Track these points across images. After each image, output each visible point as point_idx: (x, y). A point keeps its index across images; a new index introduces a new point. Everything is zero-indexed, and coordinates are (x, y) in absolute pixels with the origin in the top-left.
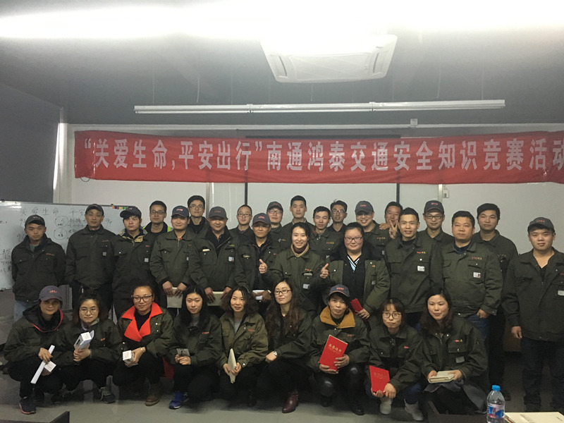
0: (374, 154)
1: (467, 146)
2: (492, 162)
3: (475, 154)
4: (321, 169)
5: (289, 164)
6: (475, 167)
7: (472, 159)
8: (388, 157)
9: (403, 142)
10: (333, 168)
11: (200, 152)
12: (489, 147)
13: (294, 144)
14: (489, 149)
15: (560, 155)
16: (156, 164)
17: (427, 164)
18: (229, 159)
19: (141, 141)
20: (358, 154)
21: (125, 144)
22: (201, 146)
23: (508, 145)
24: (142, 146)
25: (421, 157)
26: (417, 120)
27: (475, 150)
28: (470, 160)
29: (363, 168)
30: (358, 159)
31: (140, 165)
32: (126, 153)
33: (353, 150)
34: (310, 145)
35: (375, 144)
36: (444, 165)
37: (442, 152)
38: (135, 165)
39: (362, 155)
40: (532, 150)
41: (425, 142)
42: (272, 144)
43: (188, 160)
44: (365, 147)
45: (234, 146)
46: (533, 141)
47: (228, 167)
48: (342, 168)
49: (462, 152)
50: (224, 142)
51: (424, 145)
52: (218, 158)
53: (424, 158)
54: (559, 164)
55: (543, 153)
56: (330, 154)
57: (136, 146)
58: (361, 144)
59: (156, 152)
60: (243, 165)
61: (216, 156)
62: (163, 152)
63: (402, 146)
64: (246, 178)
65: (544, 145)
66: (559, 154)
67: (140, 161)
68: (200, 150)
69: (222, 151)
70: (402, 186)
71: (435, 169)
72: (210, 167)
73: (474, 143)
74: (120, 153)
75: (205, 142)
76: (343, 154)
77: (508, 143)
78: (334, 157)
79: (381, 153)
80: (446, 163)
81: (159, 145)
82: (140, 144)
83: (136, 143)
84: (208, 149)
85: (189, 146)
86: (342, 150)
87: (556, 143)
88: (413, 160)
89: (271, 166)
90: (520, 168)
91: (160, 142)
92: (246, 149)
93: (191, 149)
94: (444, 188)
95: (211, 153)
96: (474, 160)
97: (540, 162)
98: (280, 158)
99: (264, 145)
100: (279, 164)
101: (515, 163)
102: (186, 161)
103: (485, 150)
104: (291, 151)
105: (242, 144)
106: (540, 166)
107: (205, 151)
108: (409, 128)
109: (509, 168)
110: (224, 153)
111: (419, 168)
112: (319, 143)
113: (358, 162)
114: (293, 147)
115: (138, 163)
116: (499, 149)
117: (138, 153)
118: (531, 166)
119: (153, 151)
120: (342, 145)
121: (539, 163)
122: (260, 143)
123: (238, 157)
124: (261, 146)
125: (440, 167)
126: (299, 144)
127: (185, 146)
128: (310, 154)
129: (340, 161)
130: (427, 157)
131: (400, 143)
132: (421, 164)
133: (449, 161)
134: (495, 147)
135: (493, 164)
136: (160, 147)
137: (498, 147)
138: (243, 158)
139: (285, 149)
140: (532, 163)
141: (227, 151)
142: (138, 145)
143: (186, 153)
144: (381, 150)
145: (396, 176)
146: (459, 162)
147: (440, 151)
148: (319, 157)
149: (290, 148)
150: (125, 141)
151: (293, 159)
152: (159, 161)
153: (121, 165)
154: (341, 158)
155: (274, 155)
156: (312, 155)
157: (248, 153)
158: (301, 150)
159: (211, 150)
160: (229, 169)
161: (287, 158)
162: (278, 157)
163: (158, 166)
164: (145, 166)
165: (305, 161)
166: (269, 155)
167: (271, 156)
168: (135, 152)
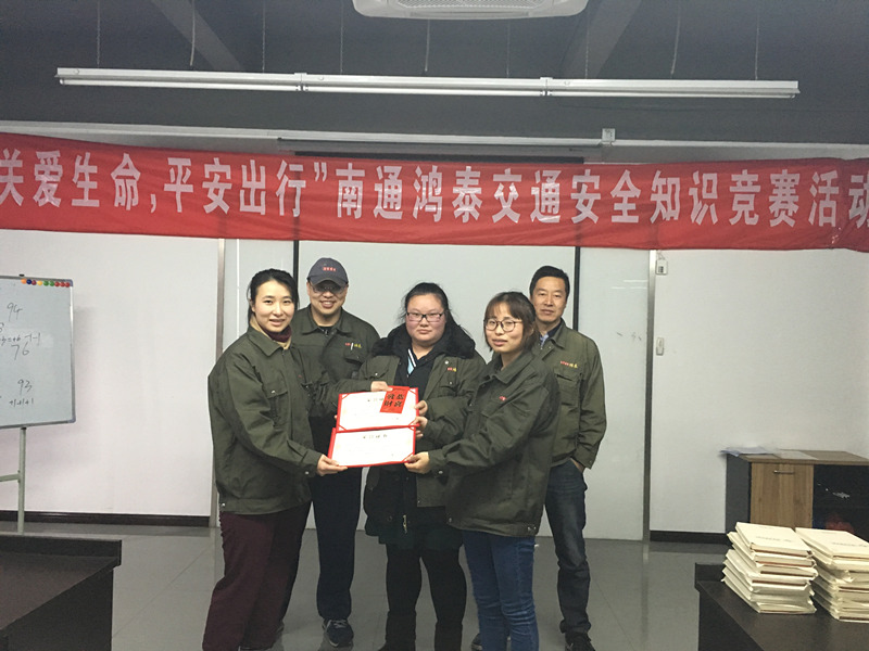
0: (535, 191)
1: (701, 180)
2: (743, 211)
3: (716, 197)
4: (437, 218)
5: (378, 208)
6: (715, 220)
7: (709, 204)
8: (561, 198)
9: (588, 171)
10: (460, 217)
11: (208, 180)
12: (739, 184)
13: (387, 169)
14: (739, 188)
15: (861, 201)
16: (119, 200)
17: (630, 213)
18: (263, 194)
19: (88, 155)
20: (507, 191)
21: (56, 161)
22: (208, 169)
23: (773, 182)
24: (90, 164)
25: (620, 200)
26: (613, 131)
27: (714, 188)
28: (706, 207)
29: (515, 218)
30: (506, 199)
31: (86, 202)
32: (57, 178)
33: (497, 184)
34: (419, 171)
35: (537, 174)
37: (657, 192)
38: (76, 202)
39: (514, 192)
40: (813, 191)
41: (627, 173)
42: (346, 168)
43: (182, 193)
44: (518, 178)
45: (272, 171)
46: (816, 174)
47: (262, 210)
48: (476, 215)
49: (693, 192)
50: (253, 162)
51: (626, 177)
52: (242, 193)
53: (625, 200)
54: (859, 217)
55: (833, 197)
56: (455, 190)
57: (77, 164)
58: (512, 173)
59: (118, 177)
60: (289, 206)
61: (237, 187)
62: (133, 178)
63: (587, 178)
64: (296, 231)
65: (835, 183)
66: (860, 198)
67: (86, 194)
68: (207, 176)
69: (249, 179)
70: (584, 251)
71: (644, 222)
72: (226, 208)
73: (713, 177)
74: (44, 178)
75: (216, 160)
76: (478, 190)
77: (773, 177)
78: (462, 195)
79: (548, 189)
80: (663, 210)
81: (124, 163)
82: (86, 162)
83: (79, 158)
84: (223, 175)
85: (184, 168)
86: (476, 182)
87: (855, 179)
88: (605, 206)
89: (344, 210)
90: (791, 223)
91: (127, 158)
92: (297, 176)
93: (188, 172)
94: (660, 258)
95: (228, 182)
96: (713, 206)
97: (828, 212)
98: (360, 194)
99: (331, 171)
100: (359, 207)
101: (783, 213)
102: (178, 198)
103: (732, 189)
104: (382, 181)
105: (288, 167)
106: (827, 220)
107: (217, 177)
108: (600, 146)
109: (773, 223)
110: (254, 182)
111: (615, 219)
112: (435, 168)
113: (506, 206)
114: (386, 176)
116: (757, 189)
117: (82, 177)
118: (811, 220)
119: (113, 175)
120: (478, 174)
121: (825, 215)
122: (324, 165)
123: (281, 191)
124: (324, 171)
125: (653, 219)
126: (397, 169)
127: (176, 168)
128: (418, 188)
129: (473, 204)
130: (630, 200)
131: (582, 173)
132: (620, 213)
133: (670, 207)
134: (750, 183)
135: (747, 215)
136: (127, 167)
137: (754, 184)
138: (290, 194)
139: (370, 179)
140: (813, 213)
141: (258, 179)
142: (82, 163)
143: (179, 182)
144: (550, 184)
145: (573, 233)
146: (686, 211)
147: (654, 189)
148: (434, 194)
149: (381, 176)
150: (56, 155)
151: (386, 197)
152: (124, 195)
153: (47, 200)
154: (474, 197)
155: (350, 189)
156: (421, 190)
157: (300, 185)
158: (400, 181)
159: (229, 177)
160: (263, 213)
161: (374, 196)
162: (356, 192)
163: (123, 204)
164: (96, 203)
165: (408, 201)
166: (340, 190)
167: (344, 192)
168: (77, 176)
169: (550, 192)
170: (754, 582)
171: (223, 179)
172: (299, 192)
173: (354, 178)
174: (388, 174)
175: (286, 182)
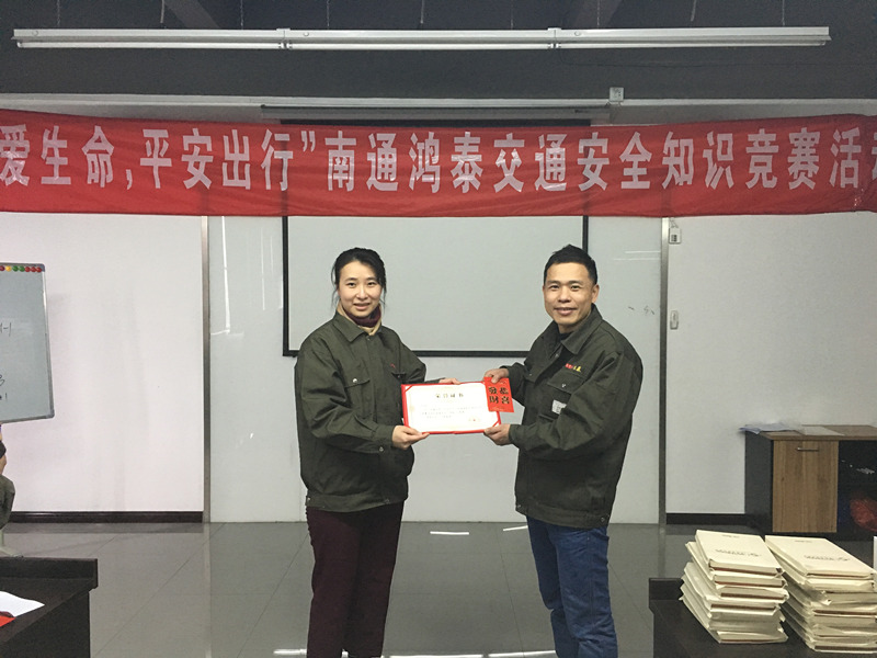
0: (539, 157)
1: (715, 141)
2: (760, 173)
3: (732, 159)
4: (435, 189)
5: (372, 181)
6: (731, 184)
7: (725, 167)
8: (567, 164)
9: (595, 134)
10: (460, 187)
11: (186, 153)
12: (756, 144)
13: (380, 136)
14: (757, 148)
16: (92, 177)
17: (641, 178)
18: (247, 167)
19: (56, 128)
20: (508, 158)
21: (22, 136)
22: (187, 140)
23: (792, 142)
24: (59, 138)
25: (630, 165)
26: (622, 90)
27: (730, 150)
28: (721, 169)
29: (519, 187)
30: (509, 167)
31: (56, 179)
32: (24, 155)
33: (499, 150)
34: (414, 138)
35: (541, 138)
36: (673, 179)
37: (669, 155)
38: (46, 180)
39: (516, 159)
40: (834, 150)
41: (637, 135)
42: (337, 137)
43: (160, 168)
44: (521, 143)
45: (256, 142)
46: (837, 132)
47: (247, 184)
48: (477, 185)
49: (707, 154)
50: (235, 132)
51: (636, 140)
52: (225, 166)
53: (635, 165)
55: (855, 156)
56: (454, 158)
57: (45, 139)
58: (514, 138)
59: (91, 152)
60: (276, 180)
61: (219, 159)
62: (106, 152)
63: (595, 142)
64: (285, 207)
65: (857, 141)
67: (56, 171)
68: (186, 148)
69: (232, 151)
70: (592, 220)
71: (656, 187)
72: (208, 183)
73: (729, 137)
74: (10, 155)
75: (195, 131)
76: (479, 158)
77: (792, 136)
78: (461, 163)
79: (553, 155)
80: (676, 175)
81: (96, 136)
82: (55, 136)
83: (47, 132)
84: (203, 147)
85: (161, 140)
86: (476, 149)
88: (614, 172)
89: (335, 182)
90: (811, 185)
91: (98, 131)
92: (283, 146)
93: (166, 145)
94: (673, 226)
95: (208, 154)
96: (728, 170)
97: (849, 172)
98: (352, 165)
99: (320, 140)
100: (351, 178)
101: (803, 174)
102: (156, 173)
103: (749, 150)
104: (375, 150)
105: (273, 137)
106: (849, 181)
107: (197, 150)
108: (607, 106)
109: (793, 186)
110: (238, 154)
111: (625, 185)
112: (431, 134)
113: (509, 174)
114: (379, 144)
115: (52, 175)
116: (775, 149)
117: (51, 153)
118: (833, 181)
119: (85, 150)
120: (477, 140)
121: (847, 175)
122: (312, 133)
123: (267, 163)
124: (313, 140)
125: (665, 185)
126: (391, 137)
127: (152, 140)
128: (413, 157)
129: (474, 173)
130: (641, 165)
131: (589, 137)
132: (630, 178)
133: (683, 171)
134: (767, 143)
135: (764, 178)
136: (99, 141)
137: (772, 143)
138: (277, 166)
139: (362, 148)
140: (834, 174)
141: (242, 151)
142: (50, 137)
143: (155, 156)
144: (556, 150)
145: (580, 202)
146: (700, 173)
147: (666, 152)
148: (431, 163)
149: (373, 145)
150: (21, 129)
151: (380, 167)
152: (97, 171)
153: (15, 179)
154: (474, 165)
155: (341, 159)
156: (417, 158)
157: (287, 156)
158: (395, 149)
159: (209, 148)
160: (248, 187)
161: (366, 166)
162: (348, 163)
163: (96, 181)
164: (67, 181)
165: (404, 171)
166: (331, 160)
167: (334, 162)
168: (45, 152)
169: (555, 158)
170: (713, 606)
171: (203, 152)
172: (286, 164)
173: (345, 148)
174: (381, 142)
175: (271, 154)
